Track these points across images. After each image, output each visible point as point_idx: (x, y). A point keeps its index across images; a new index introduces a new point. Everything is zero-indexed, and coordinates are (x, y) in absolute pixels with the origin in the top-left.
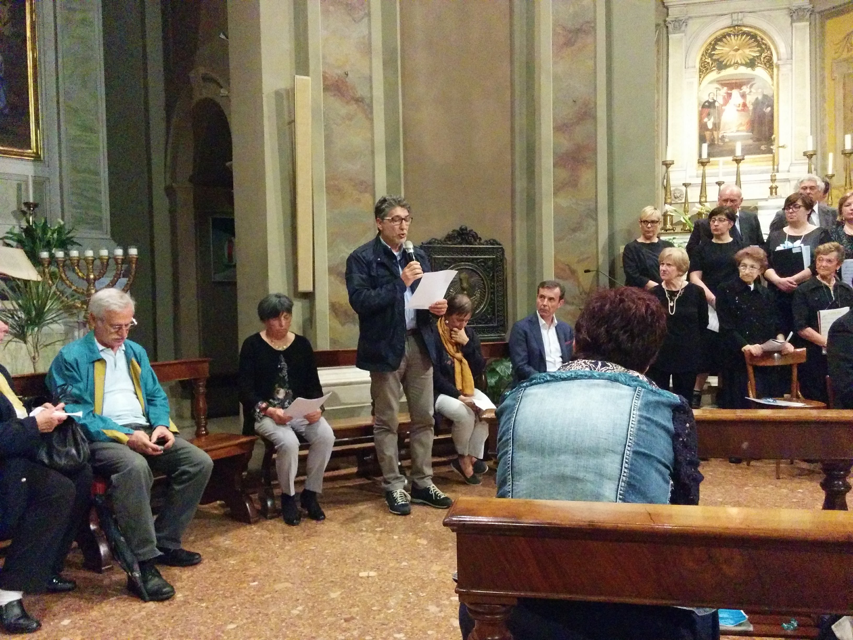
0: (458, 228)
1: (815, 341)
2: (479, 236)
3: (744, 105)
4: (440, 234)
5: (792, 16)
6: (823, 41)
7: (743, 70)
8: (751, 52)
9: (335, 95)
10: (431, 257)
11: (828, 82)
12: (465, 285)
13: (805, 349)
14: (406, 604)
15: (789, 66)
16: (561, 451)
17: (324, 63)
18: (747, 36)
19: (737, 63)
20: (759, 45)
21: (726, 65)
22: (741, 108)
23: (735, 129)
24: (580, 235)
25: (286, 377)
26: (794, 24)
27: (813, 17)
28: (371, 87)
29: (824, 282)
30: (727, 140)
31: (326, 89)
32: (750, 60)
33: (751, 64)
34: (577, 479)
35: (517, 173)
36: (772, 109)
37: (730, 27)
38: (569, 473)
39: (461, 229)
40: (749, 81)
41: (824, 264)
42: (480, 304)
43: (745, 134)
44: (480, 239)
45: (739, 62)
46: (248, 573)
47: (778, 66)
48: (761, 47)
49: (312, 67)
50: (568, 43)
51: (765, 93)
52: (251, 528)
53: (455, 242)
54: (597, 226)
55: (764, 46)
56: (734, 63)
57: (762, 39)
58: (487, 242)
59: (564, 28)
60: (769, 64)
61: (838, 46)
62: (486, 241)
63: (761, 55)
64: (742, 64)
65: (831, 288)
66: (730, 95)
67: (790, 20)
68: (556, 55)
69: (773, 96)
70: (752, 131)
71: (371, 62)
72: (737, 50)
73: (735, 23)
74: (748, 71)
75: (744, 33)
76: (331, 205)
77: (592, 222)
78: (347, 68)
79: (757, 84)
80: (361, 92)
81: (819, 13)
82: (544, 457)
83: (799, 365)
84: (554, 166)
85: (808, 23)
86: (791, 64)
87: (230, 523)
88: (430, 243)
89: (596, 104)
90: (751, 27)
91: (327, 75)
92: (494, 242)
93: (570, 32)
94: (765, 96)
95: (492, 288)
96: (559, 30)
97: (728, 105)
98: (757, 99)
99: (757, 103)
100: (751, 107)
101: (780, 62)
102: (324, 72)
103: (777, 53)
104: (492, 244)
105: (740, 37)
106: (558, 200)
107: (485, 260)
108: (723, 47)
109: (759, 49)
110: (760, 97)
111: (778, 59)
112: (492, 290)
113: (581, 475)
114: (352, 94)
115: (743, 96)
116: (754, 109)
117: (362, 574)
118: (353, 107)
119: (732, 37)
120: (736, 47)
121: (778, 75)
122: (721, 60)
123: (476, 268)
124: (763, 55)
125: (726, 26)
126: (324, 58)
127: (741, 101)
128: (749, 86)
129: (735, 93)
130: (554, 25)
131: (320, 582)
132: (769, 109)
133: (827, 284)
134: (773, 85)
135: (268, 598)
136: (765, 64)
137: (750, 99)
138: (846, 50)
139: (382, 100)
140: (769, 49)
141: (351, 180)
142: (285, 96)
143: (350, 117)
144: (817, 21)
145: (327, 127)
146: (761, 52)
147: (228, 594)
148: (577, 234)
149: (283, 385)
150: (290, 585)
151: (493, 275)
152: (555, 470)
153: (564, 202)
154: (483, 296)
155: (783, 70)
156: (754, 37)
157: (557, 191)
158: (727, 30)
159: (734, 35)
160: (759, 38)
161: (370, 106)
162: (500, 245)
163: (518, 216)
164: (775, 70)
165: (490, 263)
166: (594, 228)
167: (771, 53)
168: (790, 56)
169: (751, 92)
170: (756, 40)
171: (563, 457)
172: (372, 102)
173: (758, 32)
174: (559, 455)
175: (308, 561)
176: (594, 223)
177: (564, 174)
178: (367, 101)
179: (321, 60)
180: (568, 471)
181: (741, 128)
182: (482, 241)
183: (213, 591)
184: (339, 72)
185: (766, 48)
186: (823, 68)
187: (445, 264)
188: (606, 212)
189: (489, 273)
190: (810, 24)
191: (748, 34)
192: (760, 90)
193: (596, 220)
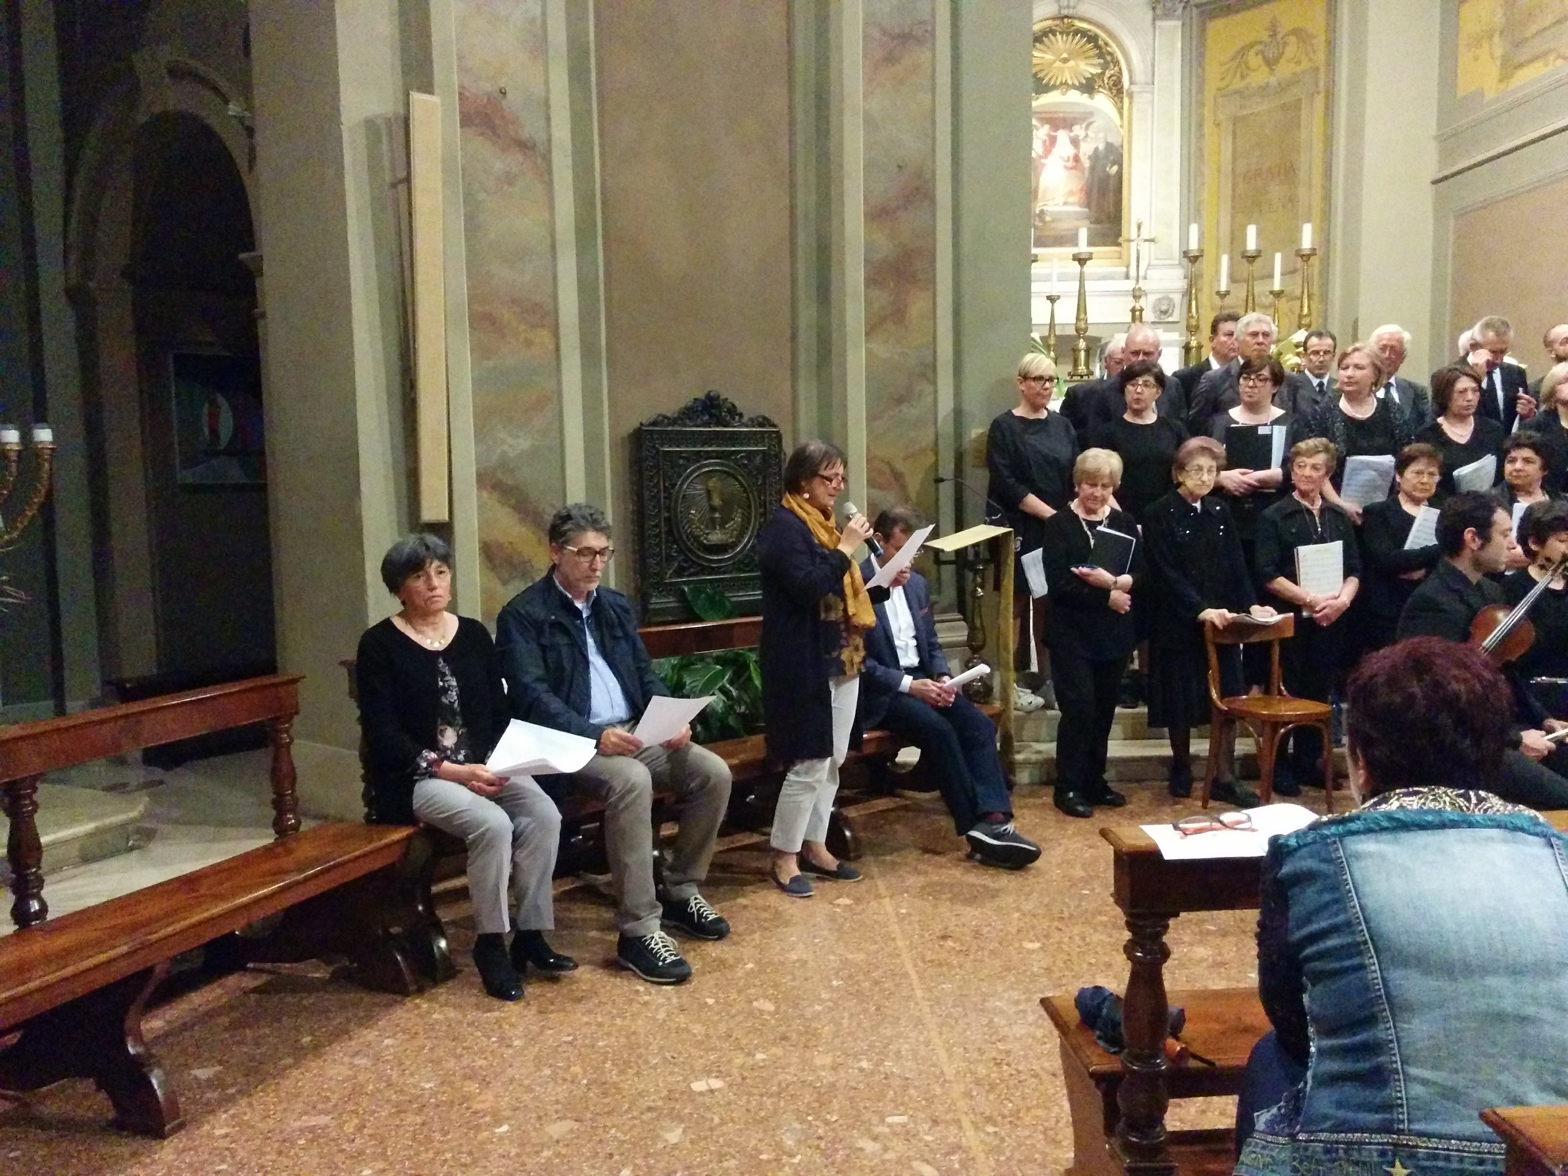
0: (701, 395)
1: (1291, 598)
2: (739, 410)
3: (1077, 159)
4: (671, 407)
5: (1154, 9)
6: (1201, 56)
7: (1075, 96)
8: (1089, 68)
9: (482, 134)
10: (658, 451)
11: (1209, 128)
12: (717, 501)
13: (1292, 614)
14: (816, 1142)
15: (1149, 95)
16: (1486, 970)
17: (463, 70)
18: (1083, 36)
19: (1066, 83)
20: (1101, 56)
21: (1047, 85)
22: (1070, 164)
23: (1061, 200)
24: (910, 411)
25: (456, 705)
26: (1159, 23)
27: (1187, 12)
28: (548, 119)
29: (1305, 503)
30: (1048, 219)
31: (467, 120)
32: (1087, 79)
33: (1088, 87)
34: (1523, 1019)
35: (802, 295)
36: (1121, 167)
37: (1054, 19)
38: (1510, 1009)
39: (709, 397)
40: (1085, 118)
41: (1308, 471)
42: (741, 535)
43: (1077, 209)
44: (741, 415)
45: (1070, 82)
46: (477, 1106)
47: (1131, 96)
48: (1104, 59)
49: (438, 76)
50: (890, 59)
51: (1110, 140)
52: (418, 1007)
53: (699, 422)
54: (936, 392)
55: (1109, 58)
56: (1062, 84)
57: (1106, 44)
58: (753, 422)
59: (884, 32)
60: (1117, 89)
61: (1227, 67)
62: (752, 420)
63: (1103, 73)
64: (1074, 87)
65: (1315, 512)
66: (1053, 140)
67: (1150, 15)
68: (869, 81)
69: (1122, 146)
70: (1088, 206)
71: (546, 71)
72: (1065, 61)
73: (1065, 12)
74: (1084, 99)
75: (1077, 32)
76: (481, 352)
77: (929, 388)
78: (502, 82)
79: (1099, 123)
80: (530, 128)
81: (1197, 6)
82: (1456, 980)
83: (1283, 642)
84: (867, 286)
85: (1179, 23)
86: (1152, 93)
87: (367, 998)
88: (654, 423)
89: (934, 173)
90: (1090, 22)
91: (467, 94)
92: (765, 421)
93: (893, 37)
94: (1109, 146)
95: (761, 506)
96: (876, 34)
97: (1050, 157)
98: (1096, 149)
99: (1095, 156)
100: (1087, 164)
101: (1134, 88)
102: (462, 87)
103: (1130, 71)
104: (761, 425)
105: (1070, 37)
106: (874, 346)
107: (750, 455)
108: (1045, 53)
109: (1101, 61)
110: (1101, 147)
111: (1132, 82)
112: (762, 510)
113: (1531, 1010)
114: (512, 133)
115: (1075, 142)
116: (1092, 168)
117: (699, 1086)
118: (514, 161)
119: (1059, 37)
120: (1065, 55)
121: (1130, 109)
122: (1040, 75)
123: (734, 468)
124: (1108, 73)
125: (1047, 16)
126: (460, 58)
127: (1070, 151)
128: (1084, 126)
129: (1063, 136)
130: (866, 24)
131: (626, 1112)
132: (1115, 168)
133: (1310, 507)
134: (1122, 126)
135: (549, 1159)
136: (1110, 89)
137: (1086, 149)
138: (1238, 76)
139: (569, 146)
140: (1116, 63)
141: (514, 301)
142: (384, 132)
143: (509, 179)
144: (1194, 20)
145: (468, 197)
146: (1105, 67)
147: (465, 1159)
148: (904, 407)
149: (450, 718)
150: (576, 1125)
151: (764, 483)
152: (1481, 1004)
153: (882, 350)
154: (746, 520)
155: (1140, 101)
156: (1093, 39)
157: (871, 330)
158: (1049, 23)
159: (1061, 33)
160: (1101, 42)
161: (547, 157)
162: (774, 426)
163: (802, 372)
164: (1126, 100)
165: (758, 460)
166: (930, 399)
167: (1120, 69)
168: (1150, 81)
169: (1087, 136)
170: (1097, 46)
171: (1491, 981)
172: (550, 151)
173: (1099, 32)
174: (1482, 977)
175: (577, 1069)
176: (932, 388)
177: (883, 298)
178: (541, 148)
179: (455, 63)
180: (1508, 1004)
181: (1071, 199)
182: (745, 419)
183: (431, 1155)
184: (487, 86)
185: (1112, 61)
186: (1201, 105)
187: (681, 462)
188: (951, 371)
189: (757, 479)
190: (1183, 25)
191: (1084, 33)
192: (1101, 135)
193: (934, 383)
